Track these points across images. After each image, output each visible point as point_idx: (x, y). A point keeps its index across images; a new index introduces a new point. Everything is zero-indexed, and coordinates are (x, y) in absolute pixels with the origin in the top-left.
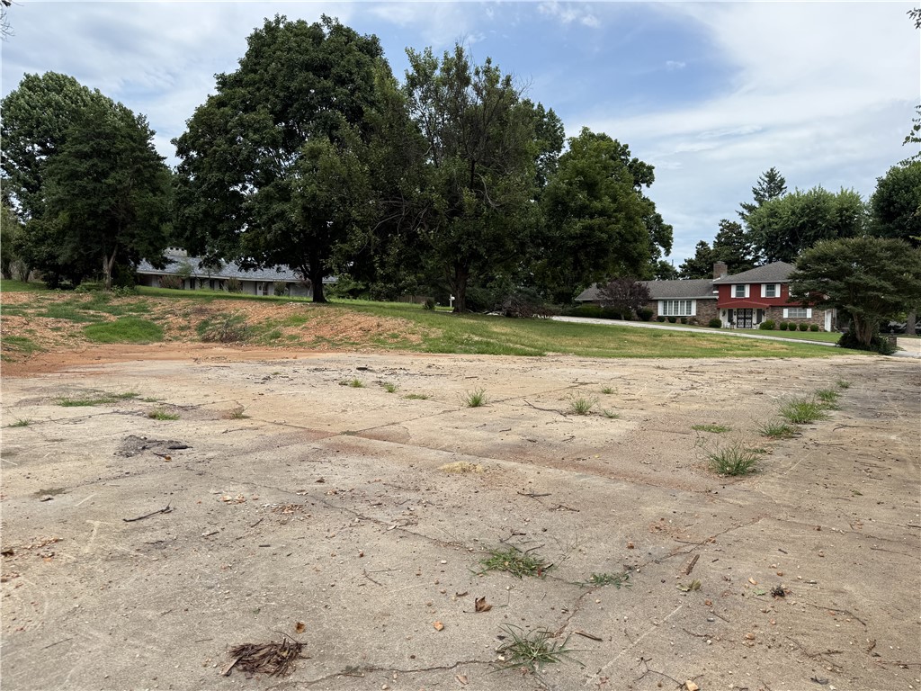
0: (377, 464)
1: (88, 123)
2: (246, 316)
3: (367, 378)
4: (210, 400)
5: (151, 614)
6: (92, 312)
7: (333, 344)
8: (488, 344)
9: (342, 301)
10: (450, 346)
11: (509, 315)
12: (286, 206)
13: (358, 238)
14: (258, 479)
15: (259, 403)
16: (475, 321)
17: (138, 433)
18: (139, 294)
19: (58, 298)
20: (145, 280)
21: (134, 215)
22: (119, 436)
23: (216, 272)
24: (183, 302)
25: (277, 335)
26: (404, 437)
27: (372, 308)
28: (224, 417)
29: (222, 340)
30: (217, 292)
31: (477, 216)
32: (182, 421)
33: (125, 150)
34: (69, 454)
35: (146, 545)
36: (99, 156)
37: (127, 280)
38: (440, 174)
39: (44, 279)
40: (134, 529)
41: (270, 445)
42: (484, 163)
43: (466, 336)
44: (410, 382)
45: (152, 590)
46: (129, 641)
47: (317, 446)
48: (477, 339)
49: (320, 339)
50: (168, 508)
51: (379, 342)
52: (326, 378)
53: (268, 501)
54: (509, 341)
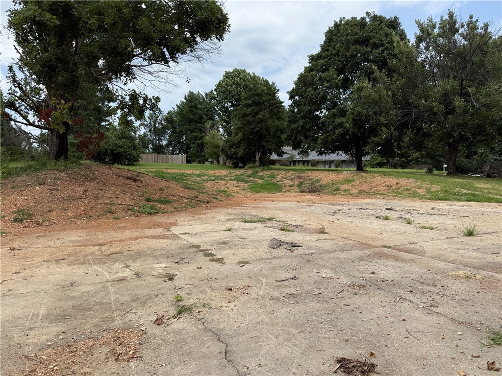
0: (407, 267)
1: (251, 89)
2: (321, 179)
3: (392, 215)
4: (308, 222)
5: (294, 331)
6: (251, 178)
7: (369, 194)
8: (474, 195)
9: (373, 169)
10: (446, 196)
11: (489, 176)
12: (343, 120)
13: (384, 133)
14: (337, 267)
15: (332, 226)
16: (463, 180)
17: (277, 237)
18: (271, 169)
19: (238, 172)
20: (273, 162)
21: (269, 132)
22: (269, 238)
23: (306, 157)
24: (291, 172)
25: (337, 189)
26: (421, 252)
27: (393, 173)
28: (316, 232)
29: (310, 192)
30: (306, 167)
31: (465, 113)
32: (296, 233)
33: (266, 100)
34: (249, 245)
35: (287, 295)
36: (255, 105)
37: (266, 163)
38: (439, 91)
39: (232, 164)
40: (281, 286)
41: (341, 250)
42: (470, 80)
43: (457, 190)
44: (421, 218)
45: (292, 319)
46: (285, 343)
47: (368, 252)
48: (465, 191)
49: (361, 192)
50: (295, 277)
51: (398, 193)
52: (368, 214)
53: (345, 280)
54: (490, 193)
